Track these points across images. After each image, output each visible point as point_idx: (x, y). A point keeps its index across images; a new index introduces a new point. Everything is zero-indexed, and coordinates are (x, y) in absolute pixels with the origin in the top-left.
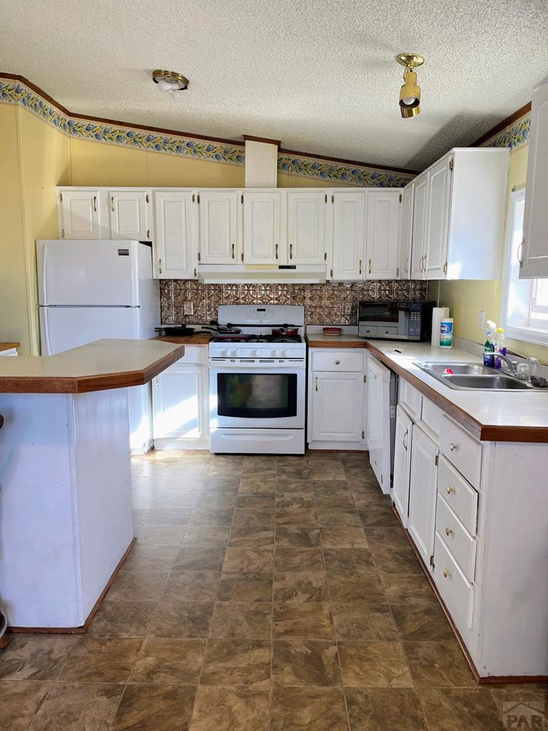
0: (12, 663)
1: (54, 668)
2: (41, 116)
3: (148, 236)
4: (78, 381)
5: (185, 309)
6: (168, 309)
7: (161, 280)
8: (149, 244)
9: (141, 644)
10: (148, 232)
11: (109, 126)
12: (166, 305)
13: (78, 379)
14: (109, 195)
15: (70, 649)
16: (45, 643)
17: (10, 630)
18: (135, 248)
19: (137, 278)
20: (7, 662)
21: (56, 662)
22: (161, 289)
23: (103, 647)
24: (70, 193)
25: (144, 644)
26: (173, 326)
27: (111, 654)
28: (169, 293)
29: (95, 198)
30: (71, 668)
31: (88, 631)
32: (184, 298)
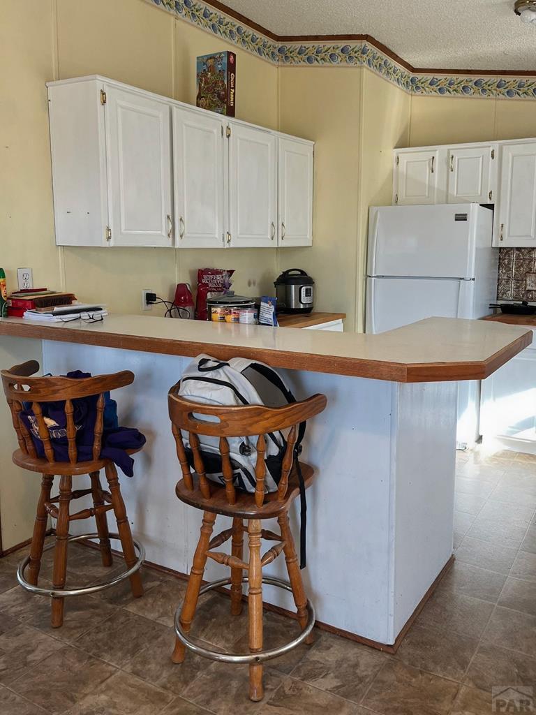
0: (316, 666)
1: (358, 687)
2: (385, 76)
3: (490, 198)
4: (408, 369)
5: (528, 282)
6: (507, 282)
7: (500, 248)
8: (491, 207)
9: (458, 690)
10: (491, 193)
11: (454, 77)
12: (505, 277)
13: (408, 366)
14: (449, 153)
15: (377, 668)
16: (352, 652)
17: (318, 625)
18: (475, 212)
19: (474, 246)
20: (311, 662)
21: (361, 680)
22: (500, 258)
23: (414, 680)
24: (407, 155)
25: (461, 691)
26: (512, 303)
27: (422, 691)
28: (509, 264)
29: (433, 158)
30: (377, 693)
31: (398, 653)
32: (528, 270)
